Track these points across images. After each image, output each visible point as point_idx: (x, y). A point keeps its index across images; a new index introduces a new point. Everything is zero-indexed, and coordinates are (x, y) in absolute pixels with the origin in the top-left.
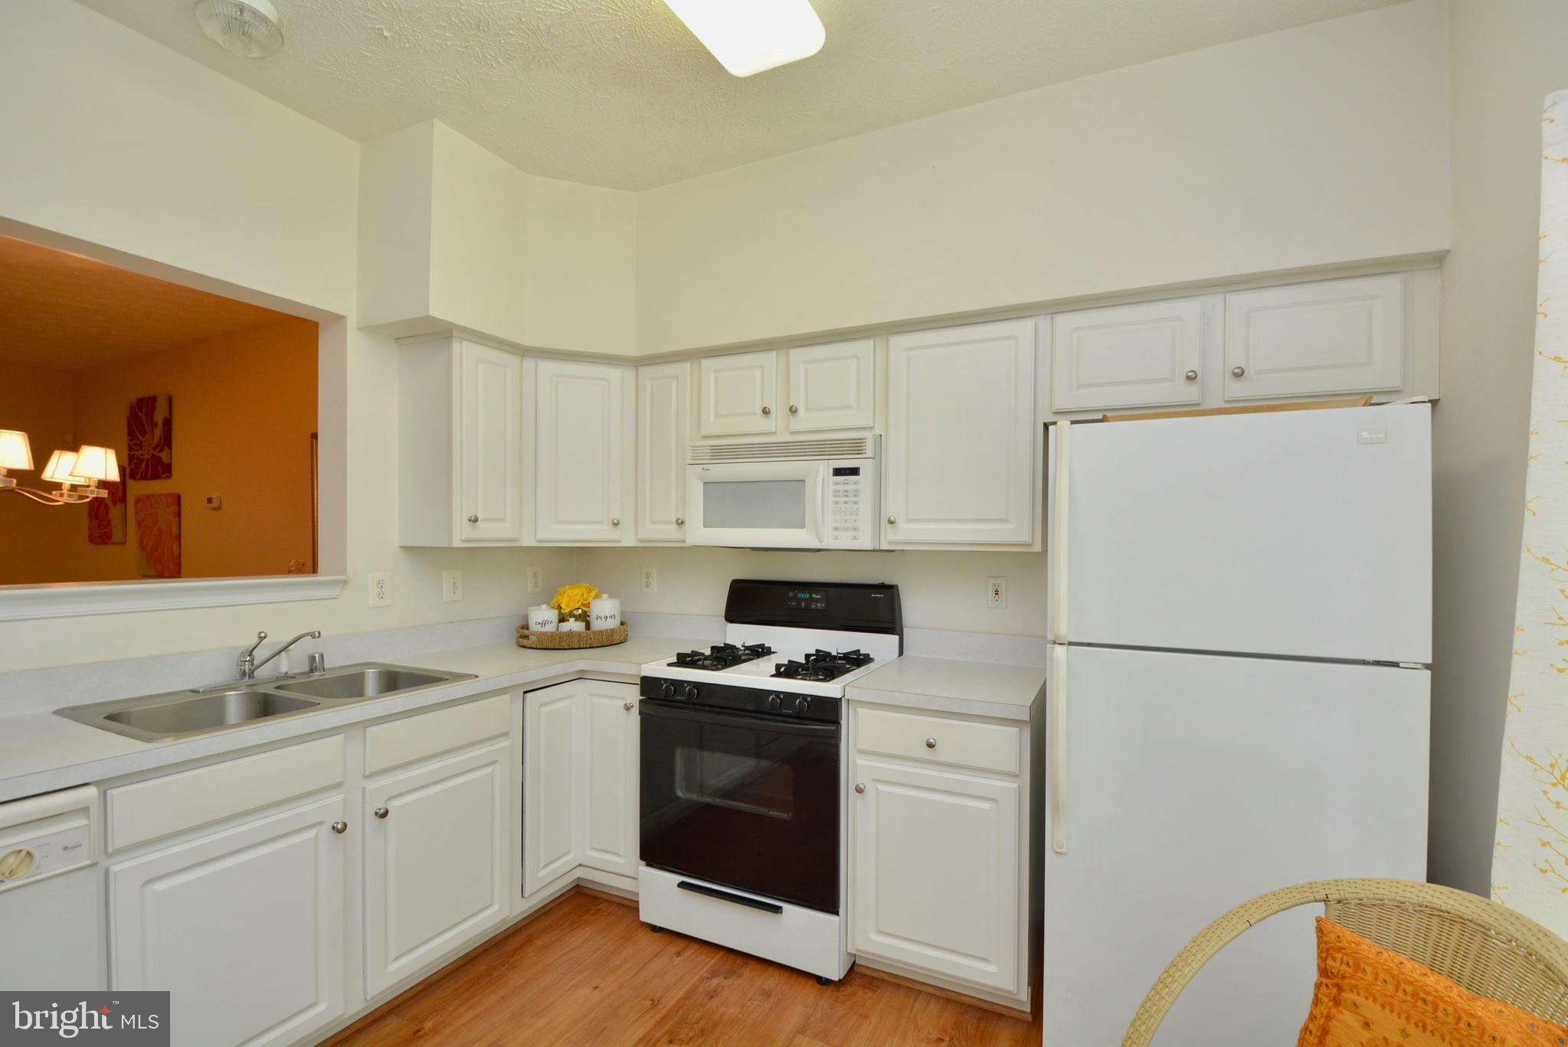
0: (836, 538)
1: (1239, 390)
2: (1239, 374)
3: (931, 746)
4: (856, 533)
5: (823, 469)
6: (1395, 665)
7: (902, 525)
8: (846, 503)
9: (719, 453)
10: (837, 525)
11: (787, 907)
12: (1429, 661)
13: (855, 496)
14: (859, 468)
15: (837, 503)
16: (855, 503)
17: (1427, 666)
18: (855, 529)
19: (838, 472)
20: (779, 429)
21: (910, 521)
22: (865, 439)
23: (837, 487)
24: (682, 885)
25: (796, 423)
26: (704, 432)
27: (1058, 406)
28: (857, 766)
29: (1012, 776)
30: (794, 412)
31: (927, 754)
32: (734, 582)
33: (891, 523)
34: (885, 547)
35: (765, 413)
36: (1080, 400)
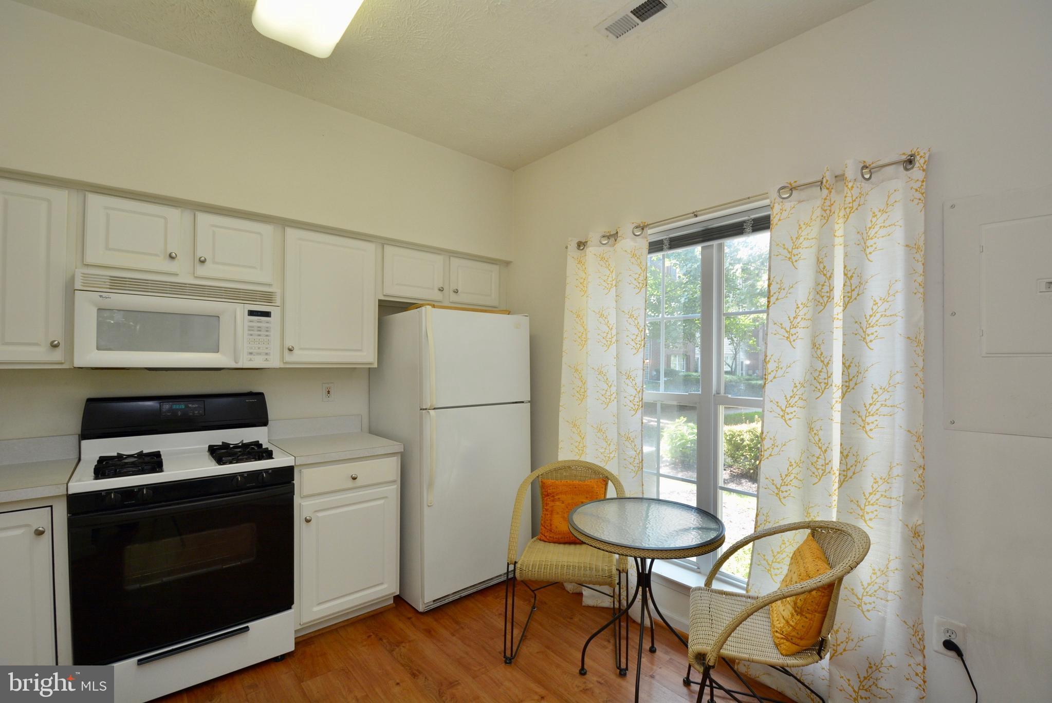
0: (251, 360)
1: (454, 298)
2: (456, 292)
3: (354, 479)
4: (266, 357)
5: (241, 310)
6: (523, 402)
7: (295, 351)
8: (259, 335)
9: (118, 284)
10: (251, 351)
11: (252, 625)
12: (530, 400)
13: (267, 331)
14: (270, 312)
15: (251, 335)
16: (267, 336)
17: (529, 402)
18: (267, 354)
19: (252, 313)
20: (182, 272)
21: (301, 349)
22: (275, 293)
23: (251, 324)
24: (140, 662)
25: (201, 271)
26: (89, 259)
27: (388, 291)
28: (303, 506)
29: (394, 481)
30: (202, 262)
31: (351, 484)
32: (90, 401)
33: (290, 350)
34: (282, 366)
35: (171, 257)
36: (398, 291)
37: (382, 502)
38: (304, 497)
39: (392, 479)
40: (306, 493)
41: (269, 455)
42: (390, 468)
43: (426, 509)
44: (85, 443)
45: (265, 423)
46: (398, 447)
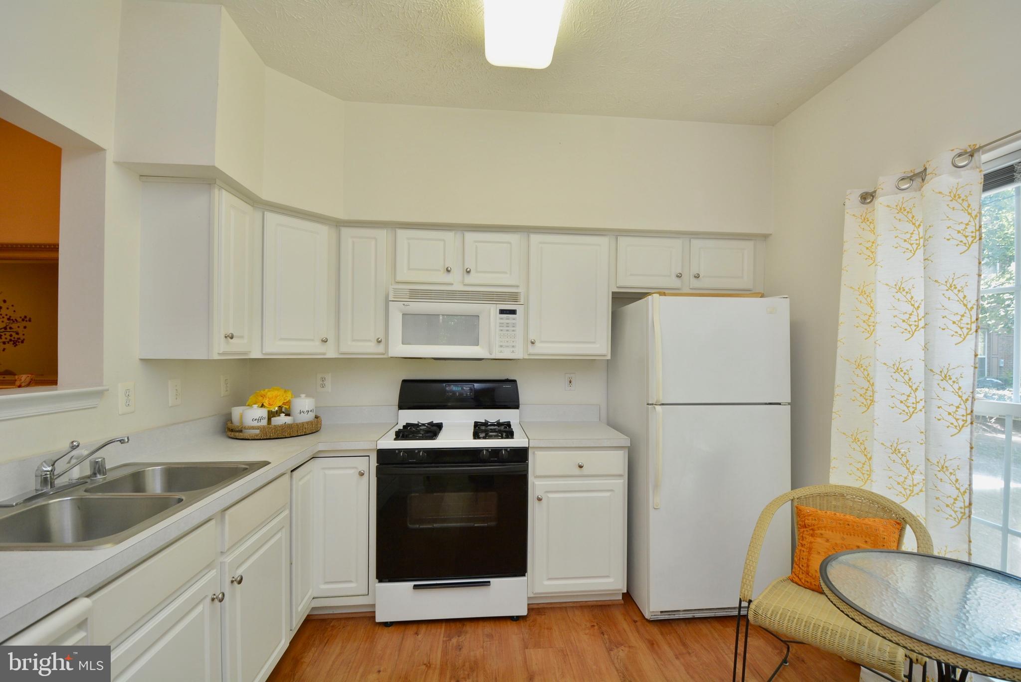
0: (501, 352)
1: (695, 283)
2: (697, 277)
3: (581, 467)
4: (514, 349)
5: (493, 309)
6: (780, 404)
7: (537, 344)
8: (508, 331)
9: (416, 295)
10: (501, 344)
11: (493, 581)
12: (790, 401)
13: (513, 327)
14: (516, 310)
15: (502, 330)
16: (513, 331)
17: (789, 404)
18: (513, 346)
19: (502, 312)
20: (455, 282)
21: (542, 342)
22: (520, 293)
23: (502, 321)
24: (415, 587)
25: (469, 279)
26: (399, 279)
27: (620, 284)
28: (536, 485)
29: (621, 476)
30: (468, 272)
31: (577, 471)
32: (404, 381)
33: (533, 343)
34: (527, 357)
35: (448, 271)
36: (630, 282)
37: (608, 494)
38: (537, 477)
39: (621, 472)
40: (538, 473)
41: (510, 434)
42: (617, 462)
43: (652, 513)
44: (400, 411)
45: (517, 407)
46: (625, 441)
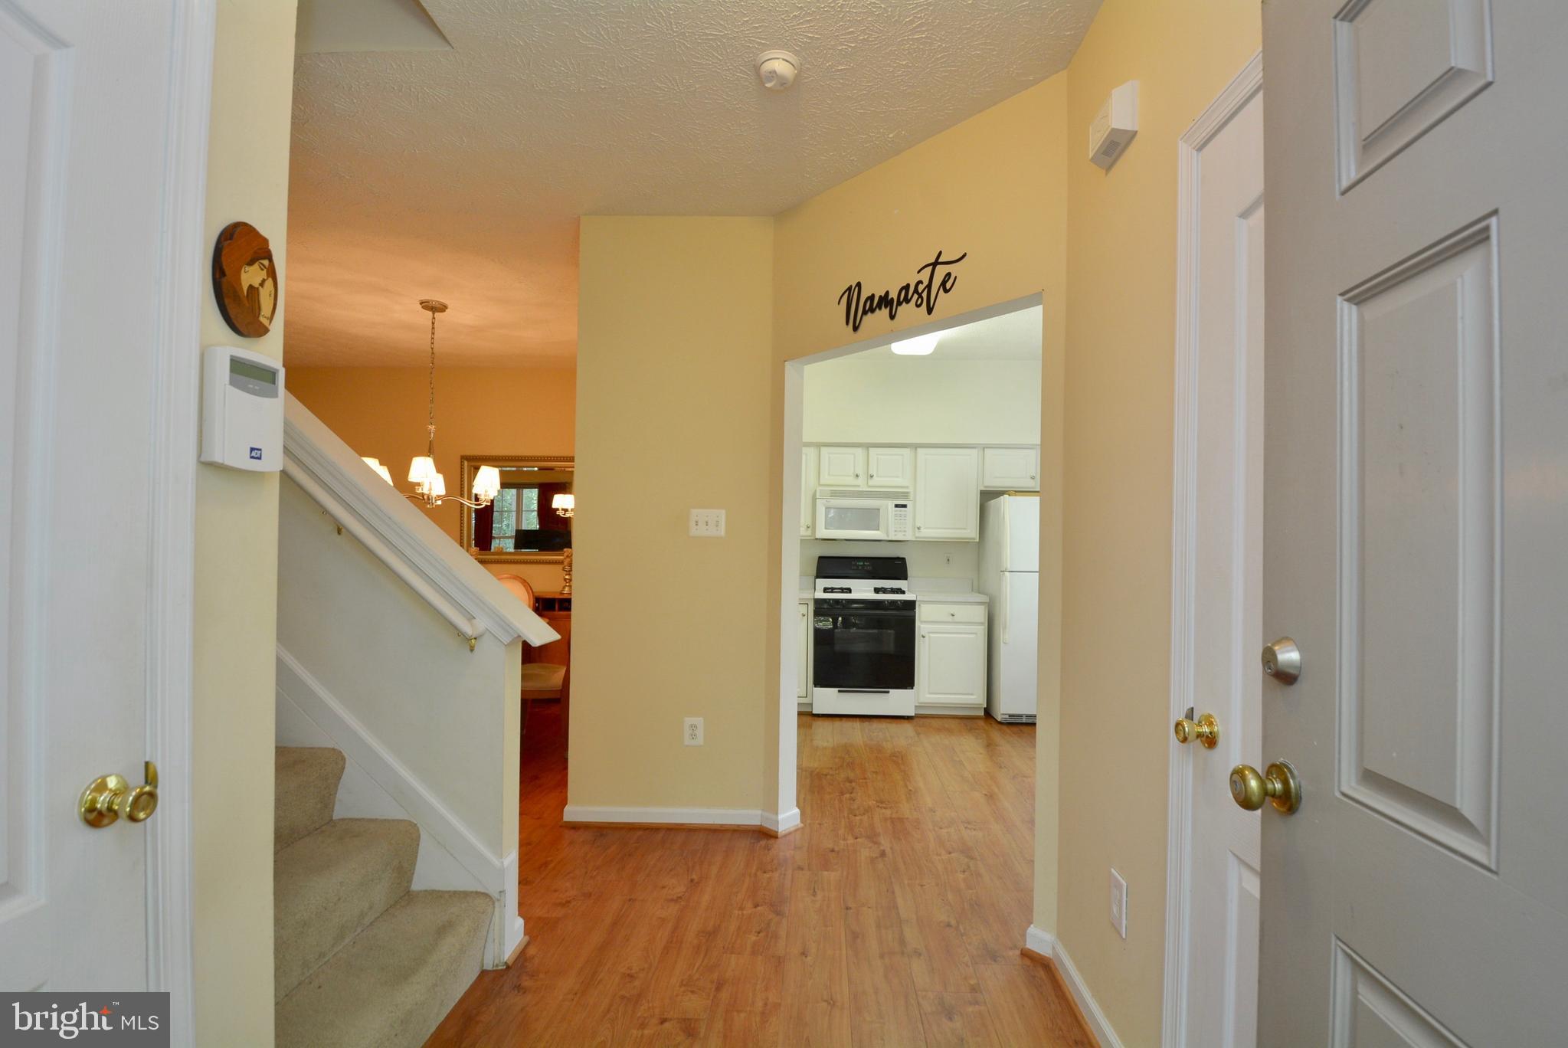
0: (896, 535)
3: (953, 616)
4: (905, 534)
5: (891, 504)
7: (922, 530)
8: (901, 520)
9: (835, 494)
10: (897, 529)
11: (890, 690)
13: (905, 517)
14: (907, 505)
15: (896, 519)
16: (905, 520)
19: (897, 506)
20: (862, 485)
21: (926, 528)
22: (910, 492)
23: (897, 513)
24: (839, 691)
25: (871, 483)
26: (822, 482)
27: (986, 484)
28: (921, 628)
29: (982, 624)
30: (872, 477)
31: (950, 619)
32: (821, 558)
33: (919, 529)
34: (914, 539)
35: (857, 476)
36: (993, 483)
37: (973, 636)
38: (922, 622)
39: (982, 621)
40: (923, 619)
41: (903, 592)
42: (979, 614)
43: (1002, 644)
44: (817, 580)
45: (906, 578)
46: (984, 599)
